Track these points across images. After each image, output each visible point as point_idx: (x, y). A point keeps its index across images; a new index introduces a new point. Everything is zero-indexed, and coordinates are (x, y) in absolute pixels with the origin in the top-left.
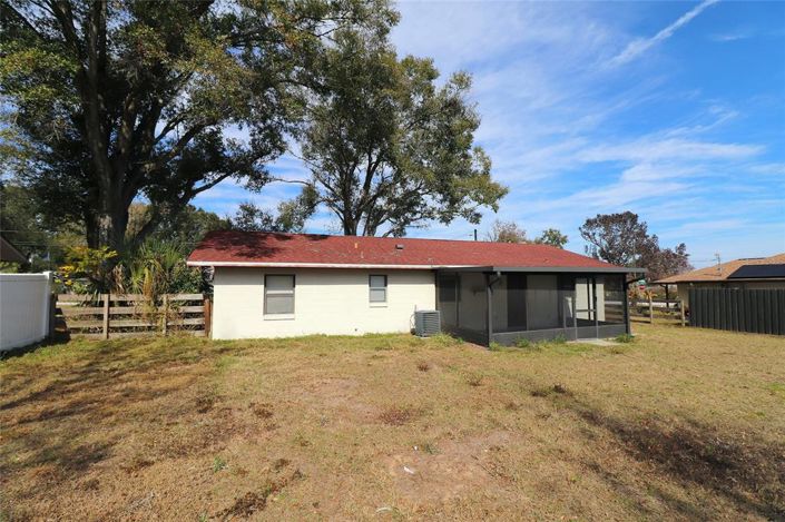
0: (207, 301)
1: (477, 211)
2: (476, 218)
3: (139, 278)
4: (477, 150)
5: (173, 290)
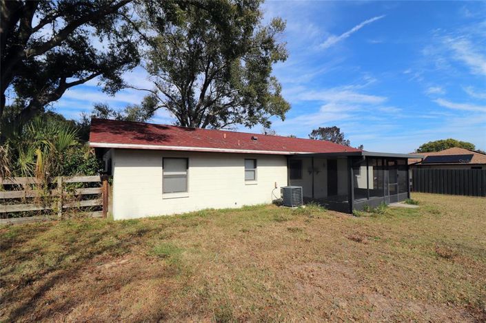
0: (105, 182)
1: (269, 120)
2: (268, 125)
3: (29, 159)
4: (272, 79)
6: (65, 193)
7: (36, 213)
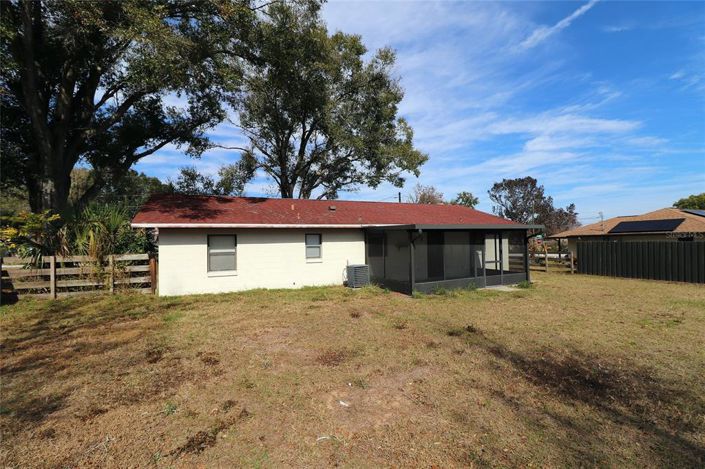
0: (152, 260)
1: (401, 176)
2: (400, 182)
3: (85, 240)
4: (401, 121)
5: (119, 250)
6: (116, 270)
7: (89, 288)
